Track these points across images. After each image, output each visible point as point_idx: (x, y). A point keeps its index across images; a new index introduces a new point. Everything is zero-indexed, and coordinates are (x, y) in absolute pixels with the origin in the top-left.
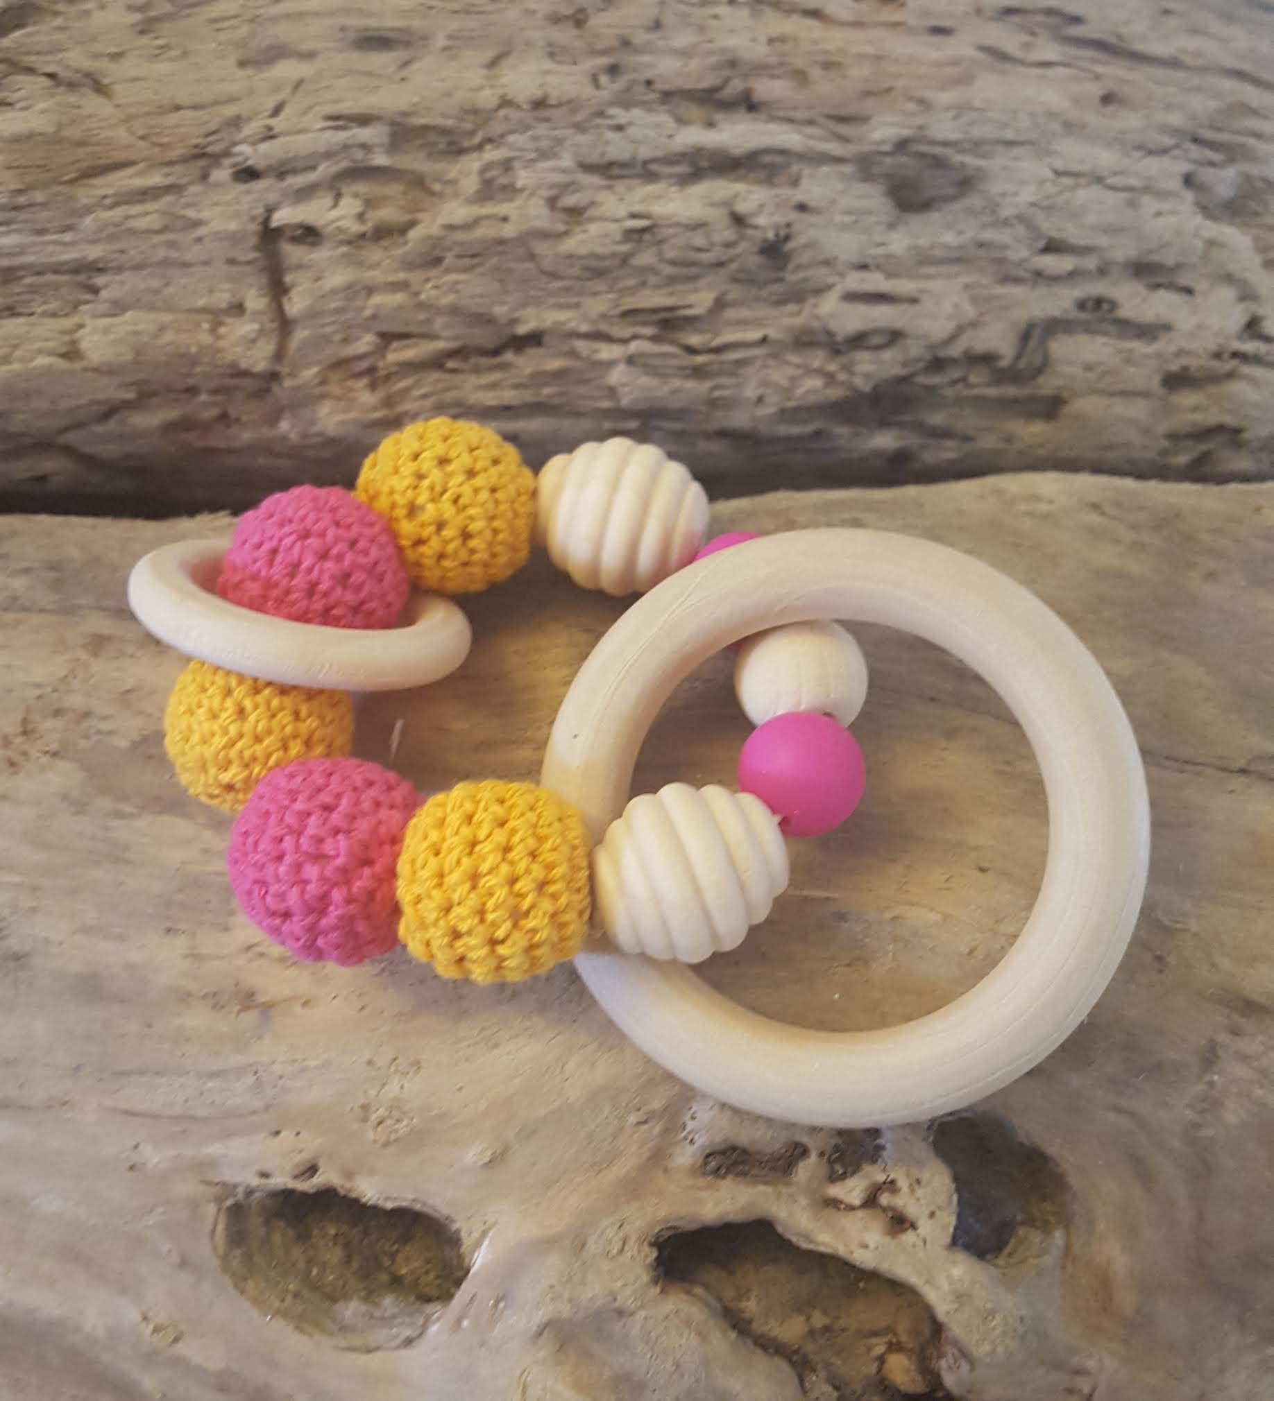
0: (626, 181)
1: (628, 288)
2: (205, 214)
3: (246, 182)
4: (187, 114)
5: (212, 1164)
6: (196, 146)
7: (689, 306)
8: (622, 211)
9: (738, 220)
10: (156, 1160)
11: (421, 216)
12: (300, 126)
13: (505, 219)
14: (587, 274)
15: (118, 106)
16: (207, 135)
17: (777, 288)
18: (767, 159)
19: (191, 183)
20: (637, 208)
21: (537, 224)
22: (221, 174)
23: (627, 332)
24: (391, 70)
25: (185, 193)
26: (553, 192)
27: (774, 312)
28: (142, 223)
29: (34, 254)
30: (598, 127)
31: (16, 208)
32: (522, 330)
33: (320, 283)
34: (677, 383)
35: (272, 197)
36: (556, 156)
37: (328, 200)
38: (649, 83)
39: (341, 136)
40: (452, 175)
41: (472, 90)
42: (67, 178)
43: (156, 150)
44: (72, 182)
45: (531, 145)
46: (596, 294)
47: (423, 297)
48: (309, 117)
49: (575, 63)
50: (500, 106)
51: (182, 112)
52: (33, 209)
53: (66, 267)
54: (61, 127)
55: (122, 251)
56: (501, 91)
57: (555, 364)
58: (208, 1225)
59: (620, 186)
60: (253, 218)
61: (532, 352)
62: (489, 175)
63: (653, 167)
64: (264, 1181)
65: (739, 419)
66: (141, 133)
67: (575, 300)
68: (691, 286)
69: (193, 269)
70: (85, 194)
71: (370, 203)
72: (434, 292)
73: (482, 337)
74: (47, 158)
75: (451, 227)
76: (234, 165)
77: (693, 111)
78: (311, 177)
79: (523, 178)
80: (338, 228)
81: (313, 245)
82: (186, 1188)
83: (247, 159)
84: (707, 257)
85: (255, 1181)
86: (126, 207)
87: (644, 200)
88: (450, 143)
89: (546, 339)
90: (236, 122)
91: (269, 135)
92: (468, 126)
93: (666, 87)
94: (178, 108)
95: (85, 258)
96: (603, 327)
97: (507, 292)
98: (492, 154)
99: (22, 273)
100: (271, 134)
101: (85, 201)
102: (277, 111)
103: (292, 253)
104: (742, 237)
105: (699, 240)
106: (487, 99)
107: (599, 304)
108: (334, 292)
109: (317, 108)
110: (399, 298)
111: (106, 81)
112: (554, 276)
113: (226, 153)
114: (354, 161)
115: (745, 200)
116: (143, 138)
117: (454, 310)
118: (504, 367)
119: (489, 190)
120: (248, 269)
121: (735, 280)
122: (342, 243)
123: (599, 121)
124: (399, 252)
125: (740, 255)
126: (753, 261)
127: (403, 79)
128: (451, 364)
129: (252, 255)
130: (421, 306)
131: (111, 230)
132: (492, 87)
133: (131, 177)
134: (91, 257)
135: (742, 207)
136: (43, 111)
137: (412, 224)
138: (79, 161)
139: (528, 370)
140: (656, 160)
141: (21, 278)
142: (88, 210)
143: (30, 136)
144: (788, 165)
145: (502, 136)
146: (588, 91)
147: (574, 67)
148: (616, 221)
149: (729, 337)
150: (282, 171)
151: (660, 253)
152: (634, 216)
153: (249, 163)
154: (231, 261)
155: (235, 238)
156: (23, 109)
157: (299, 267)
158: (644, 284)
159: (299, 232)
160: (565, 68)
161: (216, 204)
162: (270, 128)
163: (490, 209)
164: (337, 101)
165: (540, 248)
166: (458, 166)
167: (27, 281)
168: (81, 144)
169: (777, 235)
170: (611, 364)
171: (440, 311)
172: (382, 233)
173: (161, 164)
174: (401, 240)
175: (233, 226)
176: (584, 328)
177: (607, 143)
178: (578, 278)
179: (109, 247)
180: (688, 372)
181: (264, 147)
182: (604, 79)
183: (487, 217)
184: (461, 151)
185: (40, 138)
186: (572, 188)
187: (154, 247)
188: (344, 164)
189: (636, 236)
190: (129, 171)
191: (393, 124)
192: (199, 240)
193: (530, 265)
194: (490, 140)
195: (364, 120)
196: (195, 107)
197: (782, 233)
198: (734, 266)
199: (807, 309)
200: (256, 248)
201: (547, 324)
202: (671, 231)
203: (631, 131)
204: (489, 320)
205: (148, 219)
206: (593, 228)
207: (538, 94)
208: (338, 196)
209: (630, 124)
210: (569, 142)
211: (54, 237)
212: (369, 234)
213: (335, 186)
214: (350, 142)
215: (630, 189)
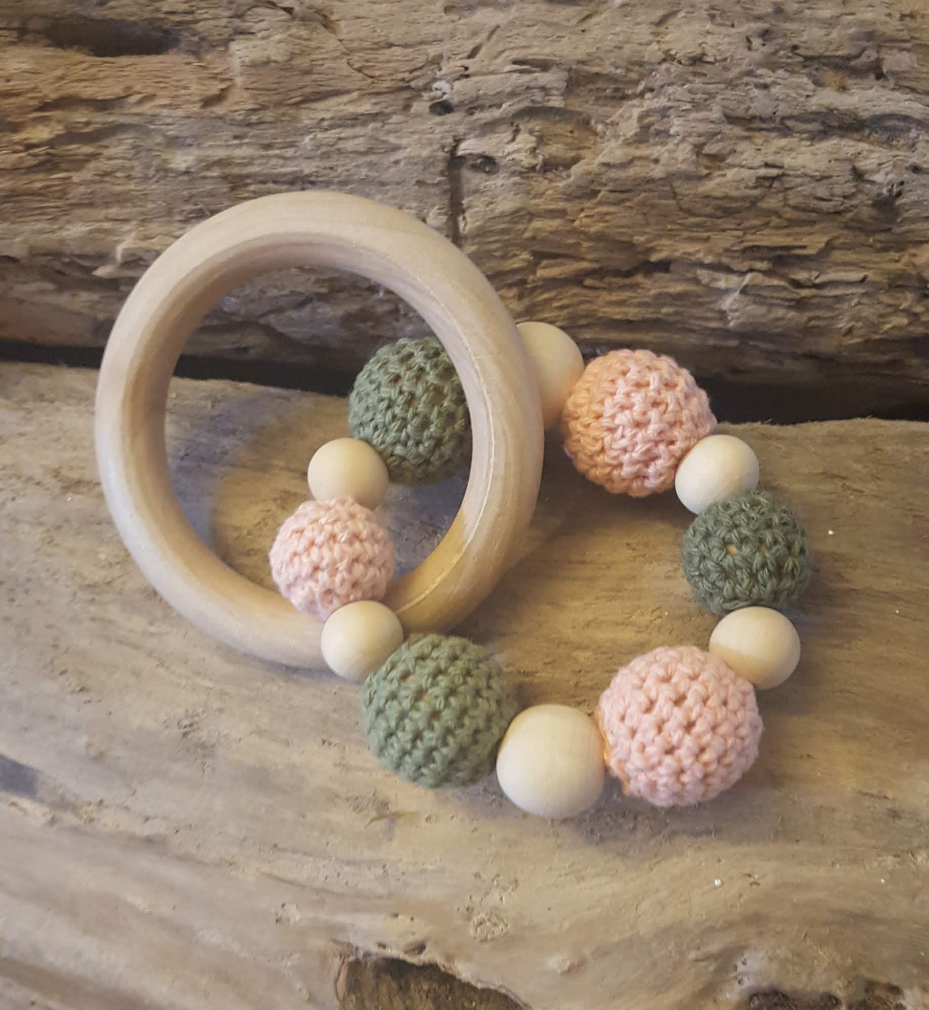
0: (764, 133)
1: (754, 227)
2: (405, 141)
3: (440, 114)
4: (396, 51)
5: (342, 928)
6: (403, 80)
7: (804, 247)
8: (759, 160)
9: (858, 175)
10: (298, 918)
11: (583, 152)
12: (491, 68)
13: (656, 161)
14: (719, 213)
15: (341, 40)
16: (411, 72)
17: (882, 237)
18: (890, 123)
19: (394, 113)
20: (770, 159)
21: (683, 167)
22: (421, 106)
23: (744, 266)
24: (574, 22)
25: (390, 121)
26: (702, 139)
27: (875, 257)
28: (350, 145)
29: (261, 164)
30: (747, 84)
31: (249, 125)
32: (654, 258)
33: (491, 206)
34: (780, 312)
35: (461, 129)
36: (708, 108)
37: (508, 136)
38: (795, 47)
39: (526, 78)
40: (614, 118)
41: (640, 44)
42: (293, 101)
43: (370, 80)
44: (296, 104)
45: (688, 97)
46: (724, 230)
47: (577, 223)
48: (498, 61)
49: (733, 26)
50: (664, 60)
51: (394, 48)
52: (262, 127)
53: (284, 179)
54: (293, 55)
55: (331, 168)
56: (665, 47)
57: (679, 288)
58: (333, 974)
59: (759, 138)
60: (443, 147)
61: (659, 275)
62: (647, 121)
63: (789, 123)
64: (381, 951)
65: (826, 345)
66: (358, 65)
67: (705, 235)
68: (806, 229)
69: (388, 187)
70: (307, 117)
71: (542, 140)
72: (585, 220)
73: (620, 260)
74: (278, 83)
75: (607, 165)
76: (432, 99)
77: (829, 75)
78: (497, 113)
79: (676, 125)
80: (513, 159)
81: (489, 173)
82: (318, 943)
83: (444, 94)
84: (825, 205)
85: (375, 949)
86: (338, 130)
87: (776, 153)
88: (616, 90)
89: (672, 267)
90: (436, 61)
91: (465, 75)
92: (634, 76)
93: (809, 53)
94: (391, 45)
95: (301, 171)
96: (725, 260)
97: (648, 224)
98: (651, 102)
99: (249, 181)
100: (466, 73)
101: (307, 122)
102: (473, 54)
103: (471, 179)
104: (860, 191)
105: (822, 192)
106: (653, 52)
107: (724, 241)
108: (502, 215)
109: (506, 54)
110: (556, 223)
111: (334, 18)
112: (690, 213)
113: (427, 88)
114: (532, 101)
115: (865, 158)
116: (359, 70)
117: (600, 237)
118: (635, 287)
119: (644, 135)
120: (434, 190)
121: (846, 227)
122: (513, 174)
123: (746, 79)
124: (561, 184)
125: (855, 207)
126: (866, 213)
127: (583, 31)
128: (588, 282)
129: (438, 179)
130: (574, 232)
131: (324, 149)
132: (658, 42)
133: (345, 104)
134: (307, 171)
135: (862, 164)
136: (280, 42)
137: (575, 160)
138: (304, 87)
139: (653, 292)
140: (790, 117)
141: (247, 185)
142: (308, 131)
143: (267, 62)
144: (909, 130)
145: (662, 87)
146: (742, 52)
147: (733, 30)
148: (750, 168)
149: (832, 275)
150: (473, 106)
151: (785, 199)
152: (767, 165)
153: (445, 97)
154: (420, 183)
155: (427, 163)
156: (263, 38)
157: (476, 192)
158: (766, 225)
159: (479, 161)
160: (723, 30)
161: (413, 133)
162: (466, 69)
163: (643, 151)
164: (525, 47)
165: (683, 188)
166: (620, 111)
167: (252, 188)
168: (308, 72)
169: (890, 191)
170: (727, 291)
171: (588, 237)
172: (550, 166)
173: (370, 94)
174: (564, 174)
175: (425, 153)
176: (709, 260)
177: (752, 99)
178: (710, 216)
179: (321, 164)
180: (793, 303)
181: (458, 85)
182: (757, 42)
183: (640, 158)
184: (625, 97)
185: (273, 64)
186: (719, 137)
187: (358, 166)
188: (526, 104)
189: (767, 184)
190: (345, 98)
191: (570, 70)
192: (397, 162)
193: (673, 202)
194: (652, 90)
195: (544, 66)
196: (405, 46)
197: (895, 190)
198: (850, 215)
199: (906, 258)
200: (442, 173)
201: (677, 254)
202: (799, 180)
203: (774, 90)
204: (629, 246)
205: (356, 141)
206: (731, 174)
207: (699, 51)
208: (517, 131)
209: (775, 83)
210: (719, 97)
211: (277, 152)
212: (538, 167)
213: (513, 122)
214: (532, 84)
215: (767, 141)
